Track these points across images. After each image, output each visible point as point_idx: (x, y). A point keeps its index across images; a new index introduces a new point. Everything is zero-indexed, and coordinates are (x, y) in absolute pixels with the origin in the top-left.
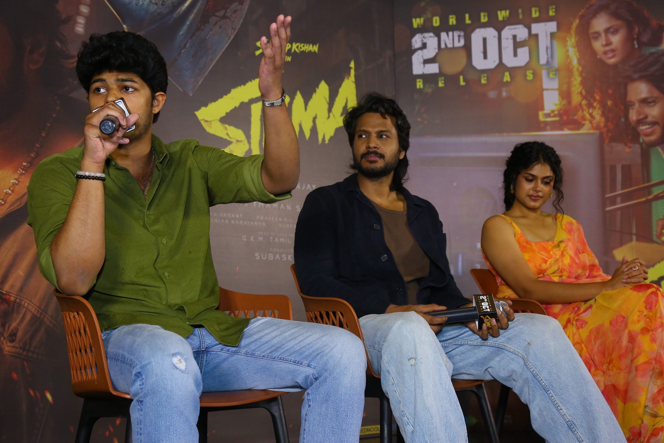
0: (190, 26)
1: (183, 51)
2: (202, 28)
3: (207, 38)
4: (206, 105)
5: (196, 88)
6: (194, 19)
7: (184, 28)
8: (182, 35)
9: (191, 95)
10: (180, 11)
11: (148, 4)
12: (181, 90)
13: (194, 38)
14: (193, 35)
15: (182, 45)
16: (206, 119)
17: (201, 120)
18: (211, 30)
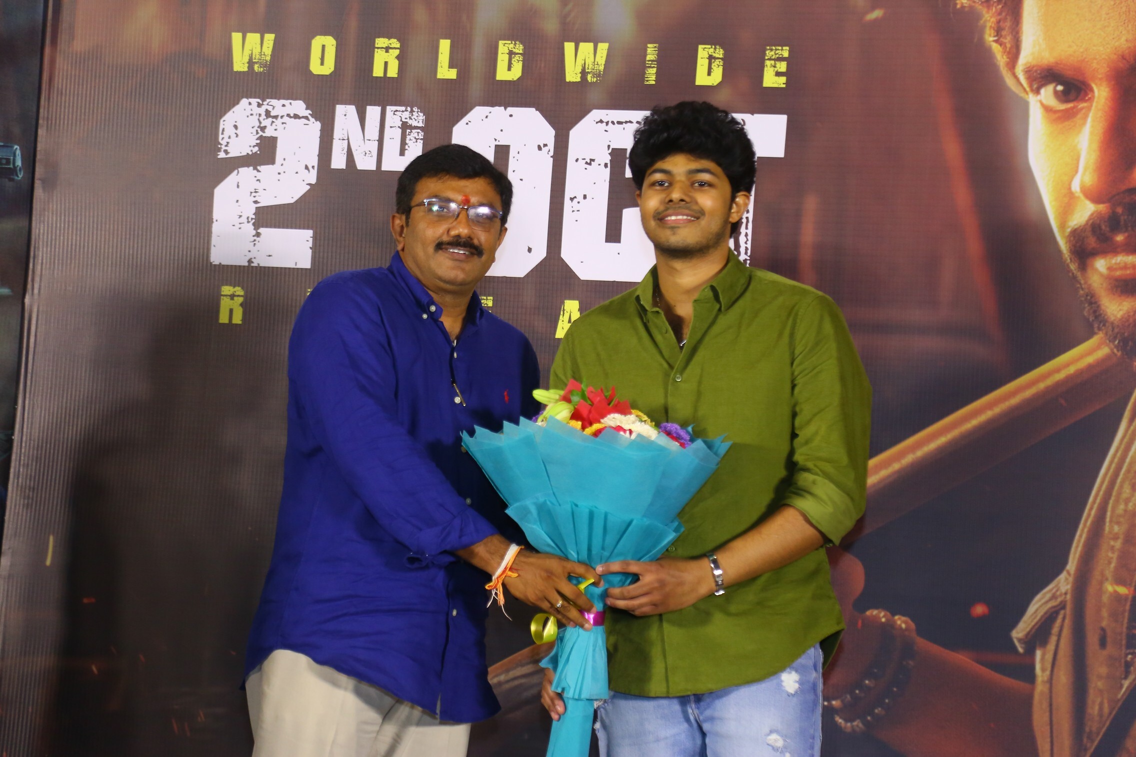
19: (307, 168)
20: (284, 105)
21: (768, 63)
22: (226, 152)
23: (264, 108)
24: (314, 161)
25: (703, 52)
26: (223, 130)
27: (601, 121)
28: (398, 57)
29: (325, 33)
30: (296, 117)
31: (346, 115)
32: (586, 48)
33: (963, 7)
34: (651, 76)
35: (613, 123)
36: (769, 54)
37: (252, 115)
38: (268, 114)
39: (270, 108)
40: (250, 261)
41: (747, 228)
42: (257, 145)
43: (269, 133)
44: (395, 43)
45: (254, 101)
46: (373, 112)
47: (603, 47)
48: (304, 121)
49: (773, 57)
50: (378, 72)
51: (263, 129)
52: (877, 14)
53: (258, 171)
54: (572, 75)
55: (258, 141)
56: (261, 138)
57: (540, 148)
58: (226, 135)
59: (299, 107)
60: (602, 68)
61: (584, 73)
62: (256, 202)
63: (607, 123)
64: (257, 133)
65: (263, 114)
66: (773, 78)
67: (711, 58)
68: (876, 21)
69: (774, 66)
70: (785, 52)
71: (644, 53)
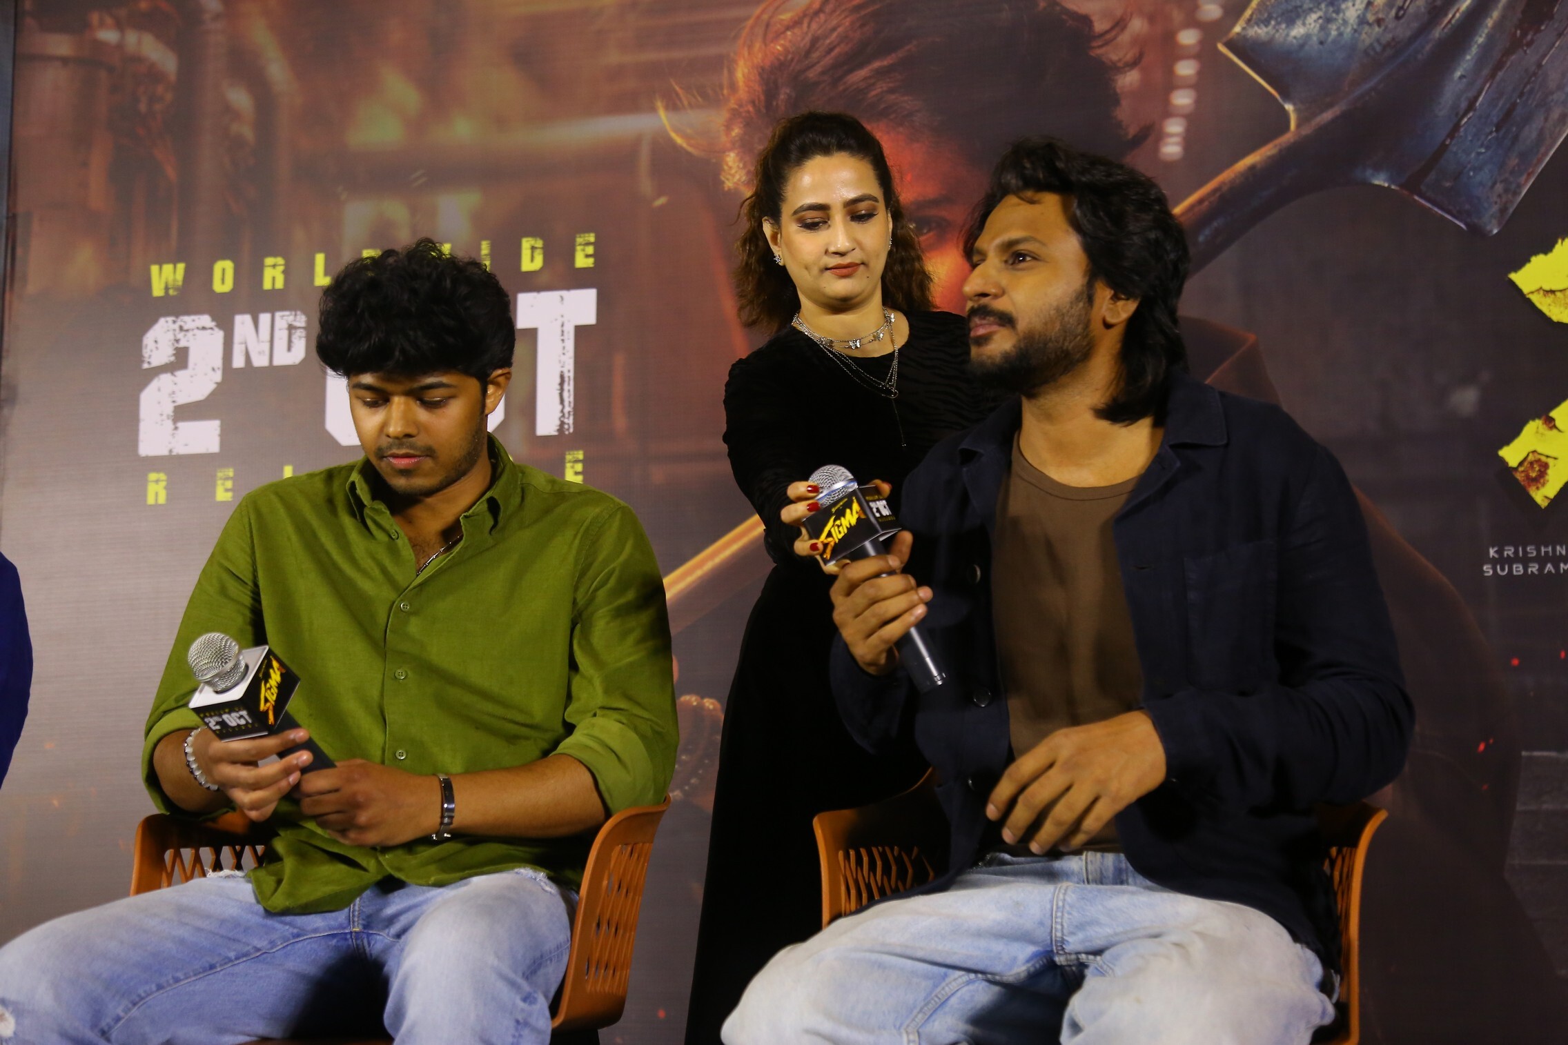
0: (1486, 49)
1: (1465, 120)
2: (1529, 37)
3: (1544, 62)
4: (1547, 248)
5: (1511, 210)
6: (1499, 25)
7: (1468, 57)
8: (1462, 77)
9: (1495, 231)
10: (1454, 16)
11: (1355, 31)
12: (1463, 226)
13: (1500, 74)
14: (1499, 66)
15: (1464, 105)
16: (1547, 287)
17: (1532, 293)
18: (1560, 35)
19: (213, 369)
20: (194, 321)
21: (579, 248)
22: (149, 363)
23: (179, 323)
24: (218, 363)
25: (526, 244)
26: (146, 345)
28: (284, 272)
29: (224, 258)
30: (204, 328)
31: (242, 323)
33: (729, 189)
36: (579, 240)
37: (168, 331)
38: (181, 328)
39: (182, 324)
40: (171, 451)
41: (569, 384)
42: (174, 355)
43: (182, 344)
44: (280, 261)
45: (170, 319)
46: (265, 318)
48: (209, 331)
49: (583, 243)
50: (267, 285)
51: (177, 341)
52: (662, 201)
53: (175, 376)
55: (174, 352)
56: (176, 349)
58: (149, 348)
59: (205, 320)
62: (174, 402)
64: (173, 344)
65: (178, 329)
66: (583, 260)
67: (533, 248)
68: (662, 207)
69: (584, 250)
70: (591, 238)
71: (479, 249)
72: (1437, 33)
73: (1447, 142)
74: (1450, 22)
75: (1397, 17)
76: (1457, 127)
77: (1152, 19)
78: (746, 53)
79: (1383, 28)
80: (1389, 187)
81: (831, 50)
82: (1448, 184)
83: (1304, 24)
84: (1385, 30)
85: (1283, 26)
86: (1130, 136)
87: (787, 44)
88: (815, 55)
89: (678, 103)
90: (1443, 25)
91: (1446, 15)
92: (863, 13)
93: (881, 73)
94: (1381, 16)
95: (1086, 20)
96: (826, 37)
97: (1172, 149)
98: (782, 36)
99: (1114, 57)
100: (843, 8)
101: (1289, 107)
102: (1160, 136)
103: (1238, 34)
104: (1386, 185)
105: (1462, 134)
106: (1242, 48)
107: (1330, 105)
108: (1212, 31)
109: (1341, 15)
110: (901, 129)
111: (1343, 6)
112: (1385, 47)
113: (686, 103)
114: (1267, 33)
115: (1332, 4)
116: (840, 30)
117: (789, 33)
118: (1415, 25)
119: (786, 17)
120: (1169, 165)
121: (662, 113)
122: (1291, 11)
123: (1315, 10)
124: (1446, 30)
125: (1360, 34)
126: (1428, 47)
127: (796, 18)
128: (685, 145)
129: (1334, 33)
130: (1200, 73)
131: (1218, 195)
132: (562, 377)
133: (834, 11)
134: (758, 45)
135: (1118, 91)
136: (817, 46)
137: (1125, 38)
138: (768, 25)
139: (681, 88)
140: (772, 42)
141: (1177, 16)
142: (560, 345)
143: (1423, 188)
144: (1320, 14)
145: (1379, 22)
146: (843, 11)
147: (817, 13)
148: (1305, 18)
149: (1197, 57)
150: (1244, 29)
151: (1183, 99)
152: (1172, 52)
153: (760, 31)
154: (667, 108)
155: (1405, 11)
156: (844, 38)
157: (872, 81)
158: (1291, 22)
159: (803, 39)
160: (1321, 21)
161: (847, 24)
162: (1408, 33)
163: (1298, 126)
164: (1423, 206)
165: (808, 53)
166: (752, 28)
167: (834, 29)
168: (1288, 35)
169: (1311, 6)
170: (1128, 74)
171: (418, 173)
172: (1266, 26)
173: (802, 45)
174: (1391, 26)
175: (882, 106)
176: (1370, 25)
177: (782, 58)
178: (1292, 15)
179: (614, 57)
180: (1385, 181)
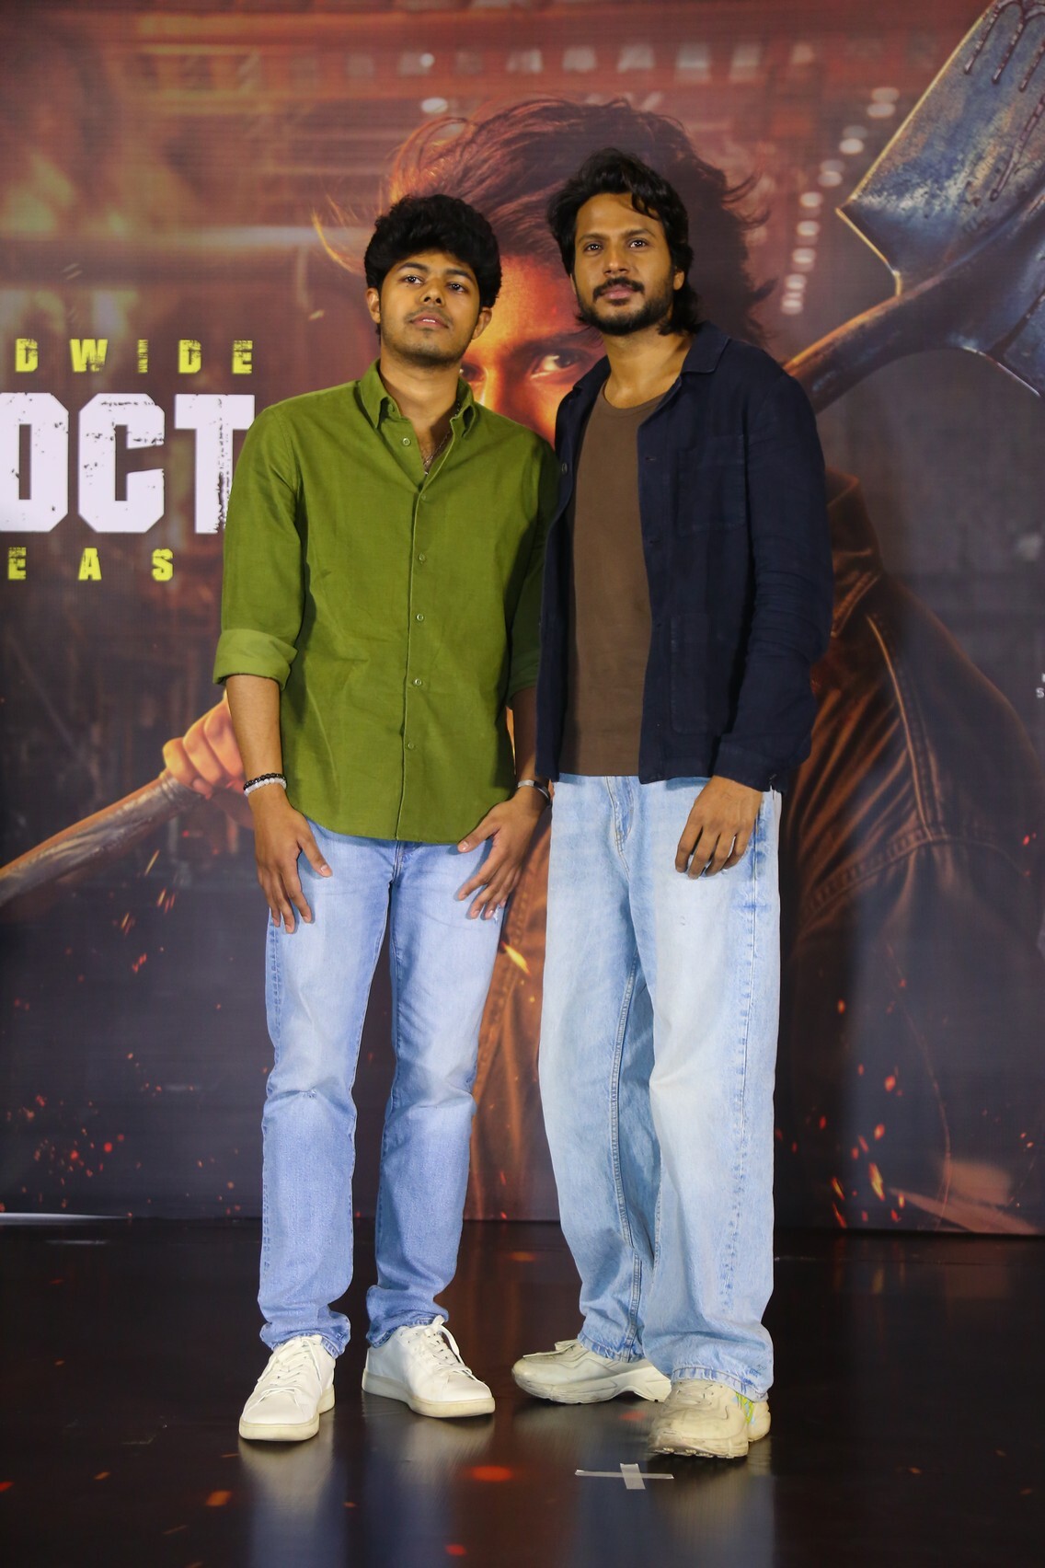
1: (1043, 299)
11: (956, 208)
12: (1036, 392)
15: (1042, 285)
21: (236, 354)
25: (184, 346)
27: (105, 403)
32: (89, 344)
34: (143, 366)
35: (115, 404)
36: (237, 346)
47: (103, 343)
49: (240, 349)
52: (318, 314)
54: (79, 366)
57: (56, 426)
60: (103, 360)
61: (88, 365)
63: (110, 405)
66: (240, 366)
67: (191, 351)
68: (319, 320)
69: (241, 356)
70: (249, 345)
71: (136, 348)
72: (1025, 216)
73: (1028, 316)
74: (1035, 208)
75: (992, 199)
76: (1036, 303)
77: (779, 179)
78: (401, 176)
79: (979, 207)
80: (977, 354)
81: (482, 181)
82: (1026, 355)
83: (912, 198)
84: (981, 210)
85: (894, 197)
86: (756, 289)
87: (441, 171)
88: (467, 185)
89: (333, 218)
90: (1029, 210)
91: (1032, 201)
92: (513, 147)
93: (529, 209)
94: (978, 196)
95: (719, 175)
96: (479, 168)
97: (792, 304)
98: (436, 162)
99: (744, 213)
100: (495, 140)
101: (896, 273)
102: (783, 291)
103: (854, 201)
104: (975, 351)
105: (1040, 310)
106: (855, 213)
107: (931, 275)
108: (832, 197)
109: (944, 193)
110: (547, 264)
111: (946, 184)
112: (980, 225)
113: (342, 220)
114: (880, 203)
115: (936, 181)
116: (491, 162)
117: (442, 160)
118: (1006, 207)
119: (440, 144)
120: (789, 318)
121: (318, 228)
122: (901, 184)
123: (922, 185)
124: (1032, 215)
125: (959, 211)
126: (1016, 229)
127: (450, 146)
128: (341, 262)
129: (937, 208)
130: (820, 235)
131: (831, 349)
132: (221, 478)
133: (485, 143)
134: (412, 170)
135: (747, 245)
136: (471, 174)
137: (754, 195)
138: (422, 151)
139: (337, 205)
140: (426, 167)
141: (802, 179)
142: (220, 447)
143: (1005, 356)
144: (926, 189)
145: (976, 201)
146: (495, 143)
147: (472, 141)
148: (913, 193)
149: (817, 219)
150: (860, 197)
151: (804, 258)
152: (796, 214)
153: (414, 155)
154: (323, 223)
155: (999, 193)
156: (495, 171)
157: (521, 215)
158: (900, 195)
159: (456, 168)
160: (926, 196)
161: (498, 157)
162: (1000, 215)
163: (903, 291)
164: (1004, 372)
165: (460, 182)
166: (407, 151)
167: (485, 161)
168: (897, 206)
169: (919, 181)
170: (757, 229)
171: (74, 266)
172: (879, 196)
173: (455, 173)
174: (985, 206)
175: (531, 240)
176: (967, 202)
177: (435, 184)
178: (902, 189)
179: (270, 168)
180: (974, 348)
